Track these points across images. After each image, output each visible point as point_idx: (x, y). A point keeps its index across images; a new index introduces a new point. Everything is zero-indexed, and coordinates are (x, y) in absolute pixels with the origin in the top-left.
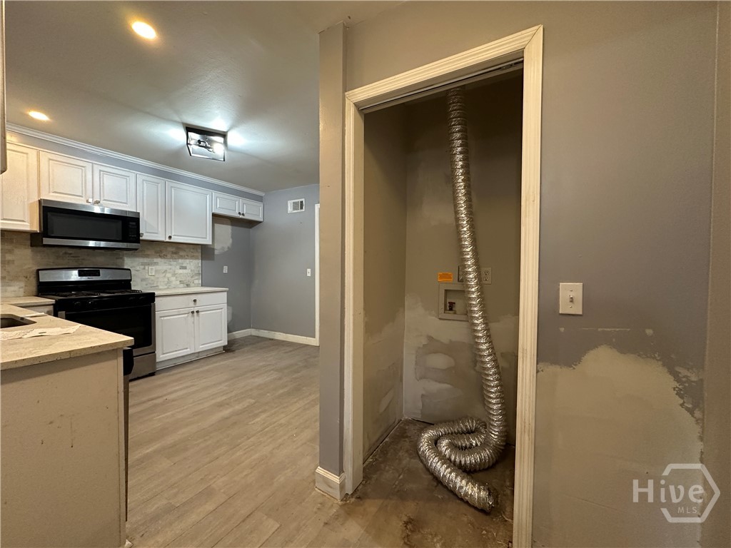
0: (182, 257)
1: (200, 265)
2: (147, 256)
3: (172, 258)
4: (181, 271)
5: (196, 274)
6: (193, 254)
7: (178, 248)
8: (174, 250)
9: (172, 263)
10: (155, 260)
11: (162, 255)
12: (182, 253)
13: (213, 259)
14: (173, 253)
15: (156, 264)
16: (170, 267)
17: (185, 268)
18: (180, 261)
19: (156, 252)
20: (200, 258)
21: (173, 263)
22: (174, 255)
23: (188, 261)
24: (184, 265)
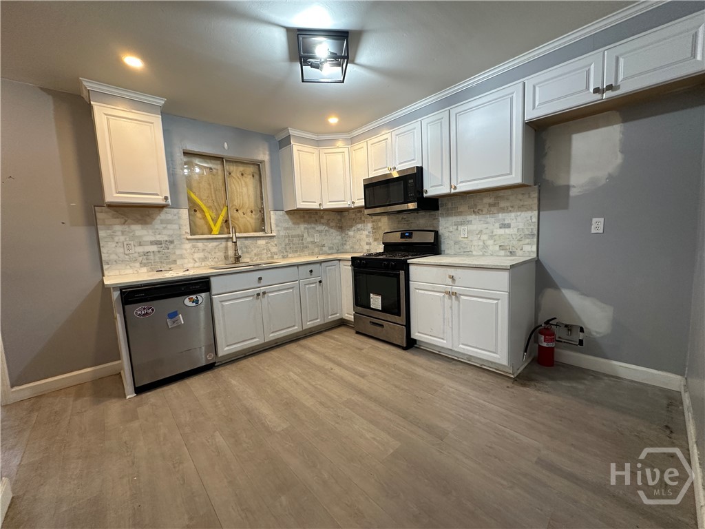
0: (503, 210)
1: (535, 220)
2: (460, 214)
3: (489, 212)
4: (502, 231)
5: (526, 236)
6: (521, 203)
7: (497, 197)
8: (491, 201)
9: (489, 220)
10: (469, 218)
11: (476, 210)
12: (502, 204)
13: (566, 207)
14: (490, 205)
15: (470, 222)
16: (486, 226)
17: (508, 226)
18: (501, 216)
19: (470, 208)
20: (536, 207)
21: (491, 220)
22: (492, 209)
23: (513, 215)
24: (506, 222)
